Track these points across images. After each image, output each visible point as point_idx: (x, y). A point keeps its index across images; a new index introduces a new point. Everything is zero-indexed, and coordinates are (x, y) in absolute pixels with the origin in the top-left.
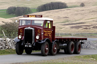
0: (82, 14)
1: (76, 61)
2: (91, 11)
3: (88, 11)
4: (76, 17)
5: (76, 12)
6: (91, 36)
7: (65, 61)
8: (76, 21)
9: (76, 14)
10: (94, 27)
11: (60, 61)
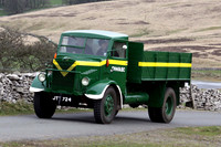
0: (184, 15)
1: (183, 141)
2: (211, 7)
3: (203, 9)
4: (170, 24)
5: (170, 10)
6: (209, 75)
7: (152, 141)
8: (168, 33)
9: (171, 16)
10: (216, 53)
11: (139, 140)
